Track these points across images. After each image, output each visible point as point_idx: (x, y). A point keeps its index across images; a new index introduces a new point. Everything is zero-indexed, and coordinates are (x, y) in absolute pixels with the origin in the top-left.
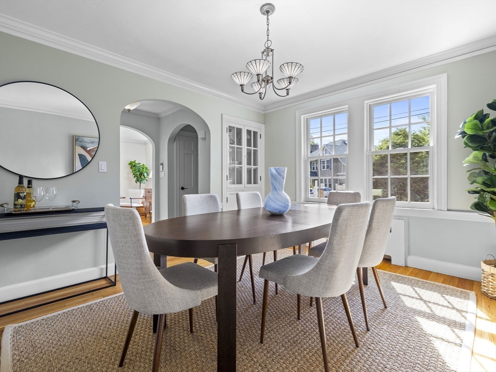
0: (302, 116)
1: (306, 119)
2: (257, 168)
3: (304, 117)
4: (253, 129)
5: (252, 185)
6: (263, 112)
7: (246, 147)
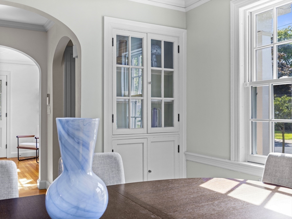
0: (241, 10)
1: (248, 14)
2: (173, 102)
3: (245, 11)
4: (163, 39)
5: (163, 129)
6: (184, 10)
7: (150, 68)
